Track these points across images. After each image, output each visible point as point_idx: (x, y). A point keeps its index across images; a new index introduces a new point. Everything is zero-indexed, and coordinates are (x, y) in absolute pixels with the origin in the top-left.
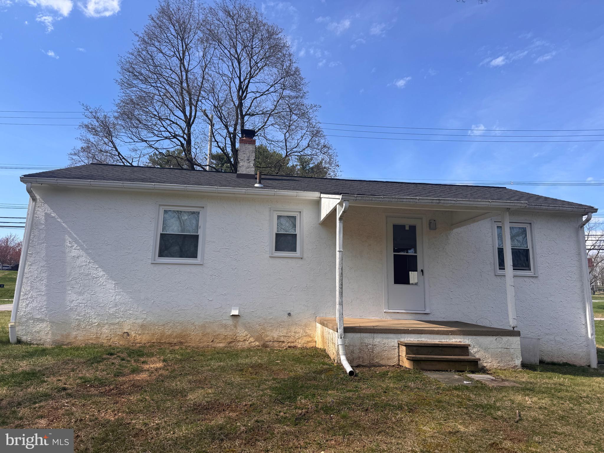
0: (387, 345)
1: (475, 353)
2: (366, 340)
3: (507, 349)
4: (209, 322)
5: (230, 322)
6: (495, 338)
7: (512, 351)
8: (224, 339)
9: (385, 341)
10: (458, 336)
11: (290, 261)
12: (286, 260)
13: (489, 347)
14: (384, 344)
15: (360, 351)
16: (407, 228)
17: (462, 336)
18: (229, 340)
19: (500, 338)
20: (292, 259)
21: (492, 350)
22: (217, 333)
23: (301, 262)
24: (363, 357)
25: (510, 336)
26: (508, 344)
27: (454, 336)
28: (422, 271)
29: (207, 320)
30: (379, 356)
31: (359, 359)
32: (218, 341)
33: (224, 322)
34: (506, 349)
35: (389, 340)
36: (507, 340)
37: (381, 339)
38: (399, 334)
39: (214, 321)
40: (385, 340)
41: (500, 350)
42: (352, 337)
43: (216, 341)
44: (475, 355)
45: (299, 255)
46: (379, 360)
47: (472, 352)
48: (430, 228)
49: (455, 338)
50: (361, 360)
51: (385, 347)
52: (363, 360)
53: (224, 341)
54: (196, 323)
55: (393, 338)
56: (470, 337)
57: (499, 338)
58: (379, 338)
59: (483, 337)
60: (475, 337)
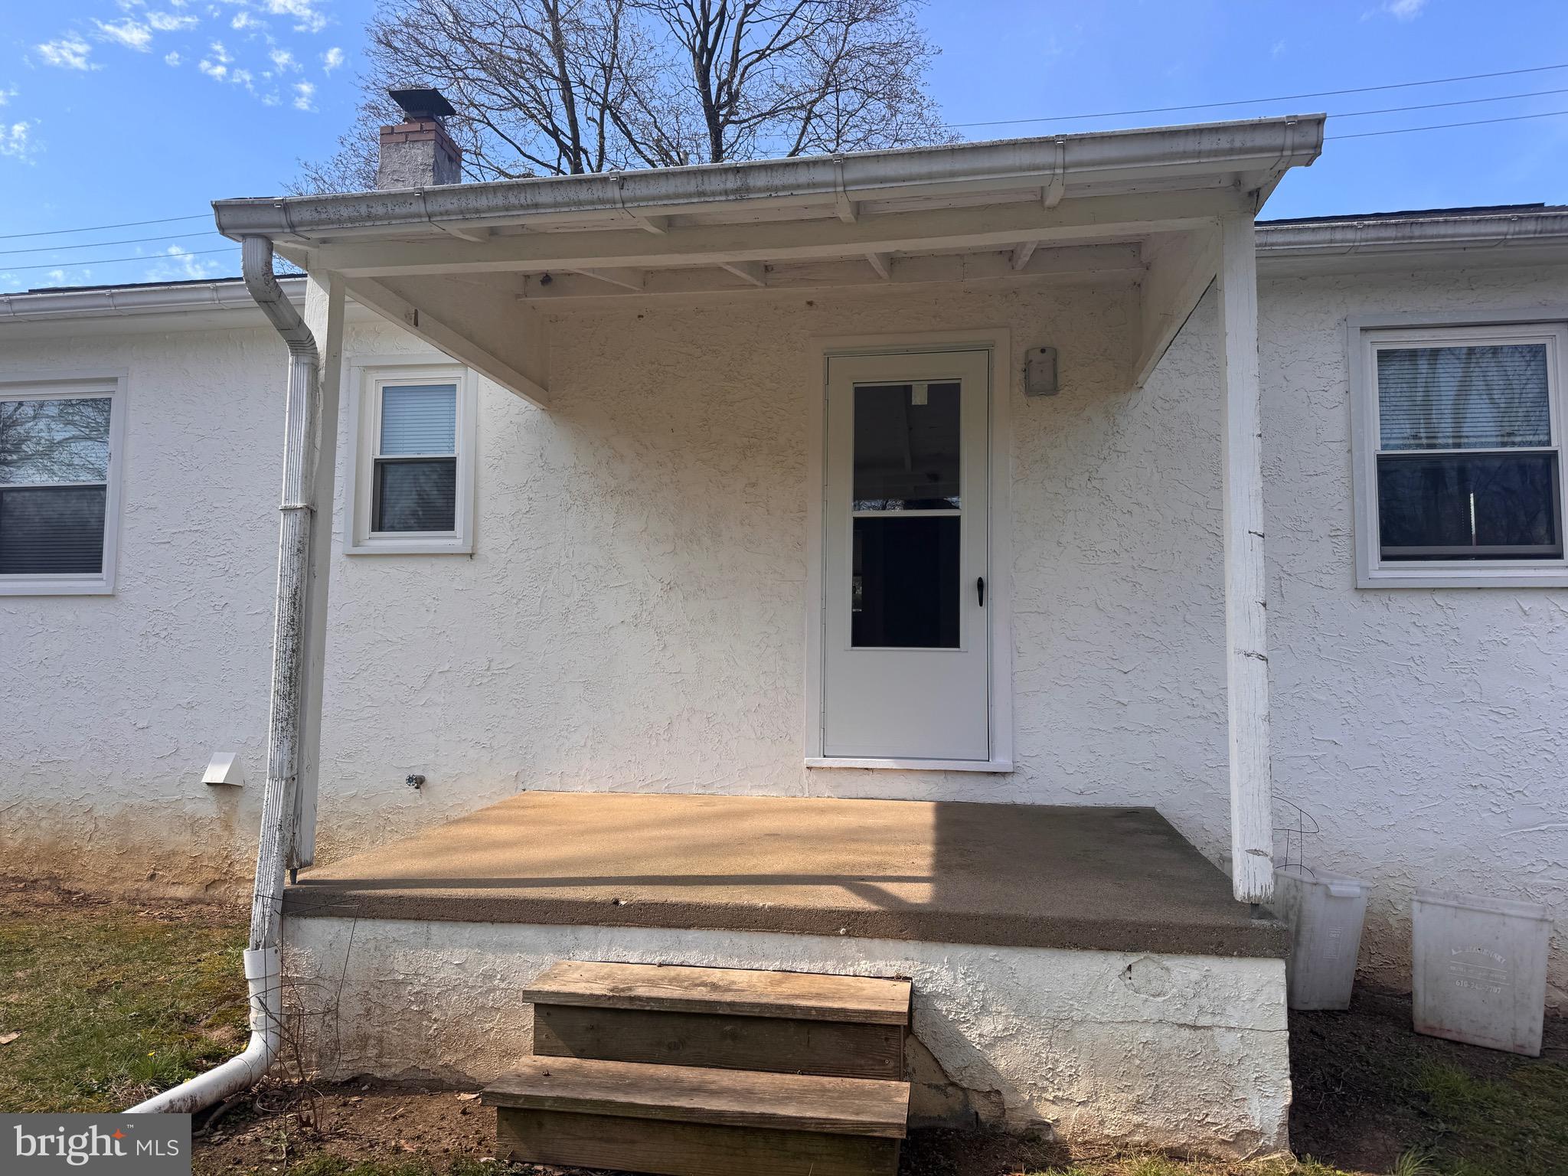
0: (502, 980)
1: (991, 1046)
2: (400, 955)
3: (1195, 1028)
4: (140, 807)
5: (209, 809)
6: (1117, 962)
7: (1228, 1043)
8: (193, 869)
9: (493, 961)
10: (891, 945)
11: (424, 567)
12: (411, 566)
13: (1077, 1016)
14: (488, 976)
15: (368, 1010)
16: (920, 398)
17: (912, 948)
18: (208, 875)
19: (1152, 967)
20: (434, 560)
21: (1097, 1030)
22: (169, 848)
23: (467, 571)
24: (380, 1040)
25: (1221, 955)
26: (1204, 1001)
27: (865, 942)
28: (981, 585)
29: (136, 801)
30: (461, 1036)
31: (364, 1047)
32: (169, 877)
33: (189, 808)
34: (1186, 1033)
35: (515, 958)
36: (1195, 975)
37: (472, 952)
38: (569, 929)
39: (155, 805)
40: (490, 957)
41: (1148, 1034)
42: (330, 937)
43: (163, 876)
44: (991, 1055)
45: (458, 542)
46: (461, 1056)
47: (972, 1035)
48: (1030, 390)
49: (870, 956)
50: (372, 1052)
51: (493, 990)
52: (380, 1056)
53: (189, 878)
54: (99, 811)
55: (534, 949)
56: (965, 953)
57: (1148, 966)
58: (461, 947)
59: (1043, 953)
60: (990, 952)
